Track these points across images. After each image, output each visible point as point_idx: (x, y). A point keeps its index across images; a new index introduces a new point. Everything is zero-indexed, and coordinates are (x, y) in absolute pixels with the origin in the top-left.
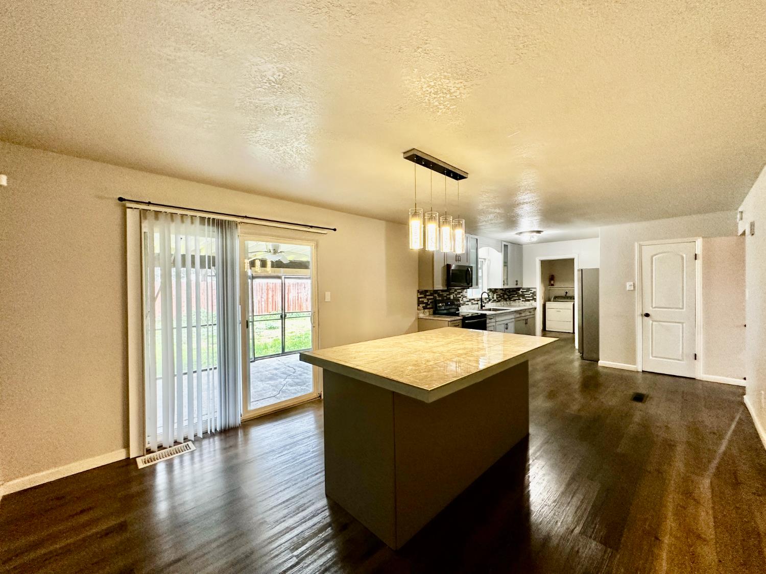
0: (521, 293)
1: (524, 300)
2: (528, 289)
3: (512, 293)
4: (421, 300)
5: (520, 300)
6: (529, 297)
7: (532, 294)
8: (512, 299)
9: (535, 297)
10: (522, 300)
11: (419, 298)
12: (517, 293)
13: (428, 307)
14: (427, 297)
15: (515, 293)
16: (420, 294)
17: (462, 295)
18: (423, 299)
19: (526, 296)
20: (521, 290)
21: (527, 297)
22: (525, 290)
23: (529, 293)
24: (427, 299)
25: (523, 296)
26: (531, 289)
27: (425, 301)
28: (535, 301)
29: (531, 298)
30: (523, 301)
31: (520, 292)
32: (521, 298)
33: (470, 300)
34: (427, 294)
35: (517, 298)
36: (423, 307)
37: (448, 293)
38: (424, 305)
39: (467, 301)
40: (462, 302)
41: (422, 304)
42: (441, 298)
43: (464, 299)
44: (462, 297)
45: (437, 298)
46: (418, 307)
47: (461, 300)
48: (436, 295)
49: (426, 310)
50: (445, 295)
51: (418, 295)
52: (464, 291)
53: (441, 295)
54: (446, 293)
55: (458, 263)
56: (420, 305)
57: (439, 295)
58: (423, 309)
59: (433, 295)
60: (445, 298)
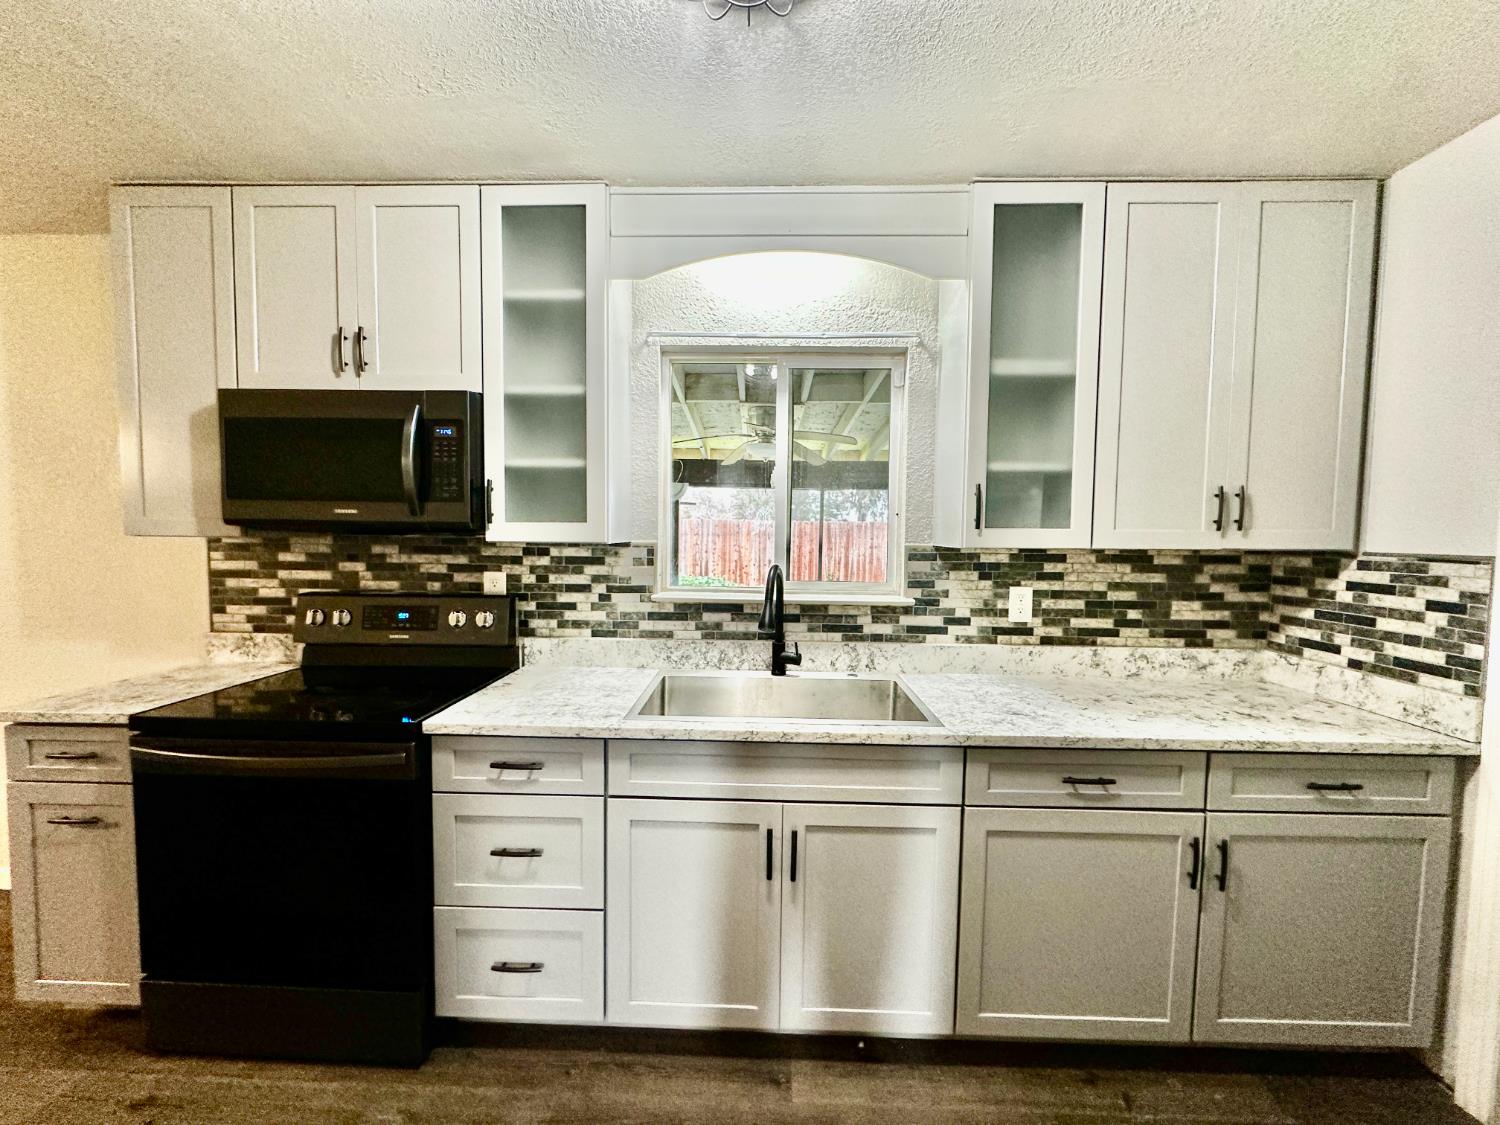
0: (1346, 597)
1: (1367, 656)
2: (1413, 571)
3: (1278, 591)
4: (231, 583)
5: (1337, 650)
6: (1412, 641)
7: (1441, 619)
8: (1281, 639)
9: (1473, 651)
10: (1350, 652)
11: (216, 577)
12: (1315, 594)
13: (287, 620)
14: (283, 574)
15: (1301, 592)
16: (229, 558)
17: (596, 579)
18: (248, 583)
19: (1384, 624)
20: (1351, 573)
21: (1390, 636)
22: (1383, 578)
23: (1415, 604)
24: (283, 584)
25: (1361, 623)
26: (1436, 570)
27: (263, 593)
28: (1473, 691)
29: (1437, 658)
30: (1355, 664)
31: (1338, 587)
32: (1342, 639)
35: (1315, 635)
36: (250, 619)
37: (463, 560)
38: (260, 610)
40: (600, 616)
41: (247, 603)
42: (393, 585)
43: (624, 603)
44: (601, 588)
45: (363, 583)
46: (217, 617)
47: (594, 607)
48: (360, 567)
49: (259, 637)
50: (434, 571)
51: (209, 559)
52: (622, 551)
53: (401, 566)
54: (448, 559)
55: (349, 382)
56: (230, 608)
57: (379, 567)
58: (249, 627)
59: (333, 567)
60: (436, 586)
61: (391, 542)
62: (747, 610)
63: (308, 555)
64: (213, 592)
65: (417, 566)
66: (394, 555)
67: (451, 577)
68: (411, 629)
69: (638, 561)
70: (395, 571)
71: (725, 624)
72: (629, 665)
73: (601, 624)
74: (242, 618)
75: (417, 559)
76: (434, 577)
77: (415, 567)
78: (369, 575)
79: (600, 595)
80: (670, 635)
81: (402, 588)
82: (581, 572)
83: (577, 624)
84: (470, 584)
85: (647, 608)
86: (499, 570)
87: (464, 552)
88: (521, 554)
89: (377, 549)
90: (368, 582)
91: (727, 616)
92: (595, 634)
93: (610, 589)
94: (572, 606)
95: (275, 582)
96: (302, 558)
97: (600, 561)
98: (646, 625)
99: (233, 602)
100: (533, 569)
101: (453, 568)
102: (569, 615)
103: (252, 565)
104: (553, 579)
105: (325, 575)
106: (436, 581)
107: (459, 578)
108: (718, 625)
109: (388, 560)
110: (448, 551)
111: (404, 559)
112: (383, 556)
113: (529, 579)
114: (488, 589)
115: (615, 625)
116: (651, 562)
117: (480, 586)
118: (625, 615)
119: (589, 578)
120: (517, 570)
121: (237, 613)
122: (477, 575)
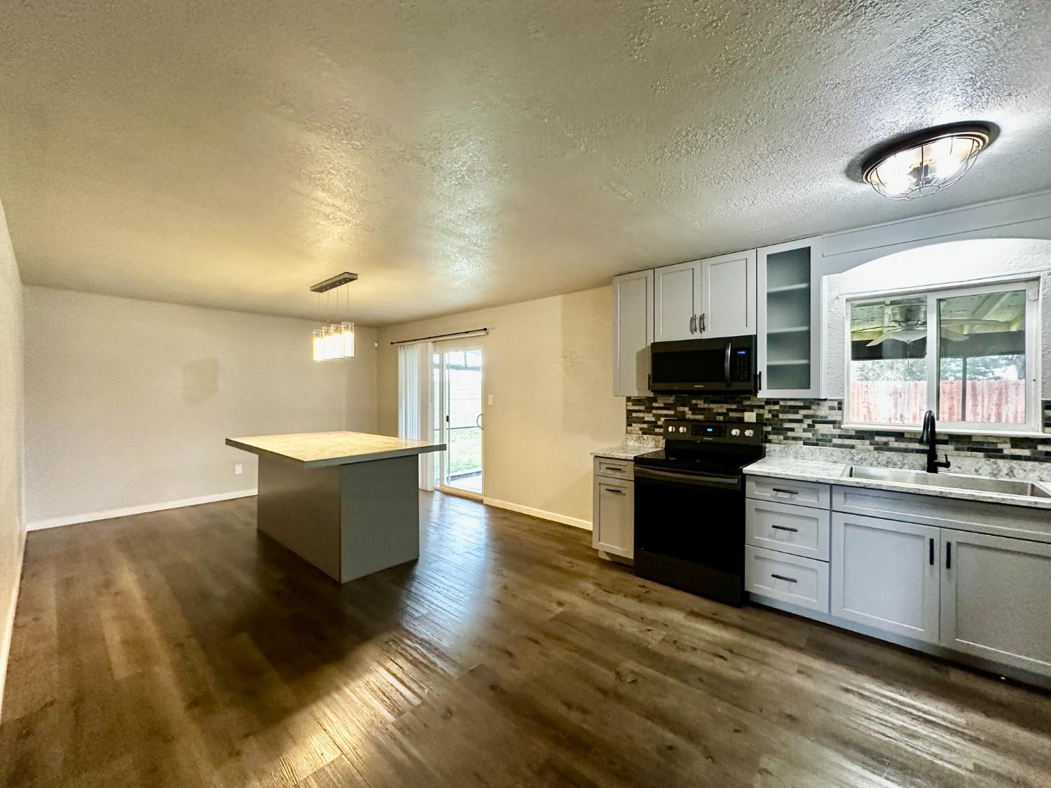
4: (634, 415)
11: (629, 412)
13: (657, 430)
14: (654, 411)
16: (634, 405)
17: (806, 417)
18: (641, 415)
24: (654, 415)
27: (646, 419)
33: (861, 435)
34: (655, 405)
36: (641, 429)
37: (734, 407)
38: (645, 426)
39: (840, 436)
40: (809, 435)
41: (640, 423)
42: (700, 417)
43: (823, 429)
44: (809, 421)
45: (687, 416)
46: (629, 428)
47: (805, 430)
48: (686, 409)
49: (645, 436)
50: (720, 411)
51: (627, 405)
52: (822, 403)
53: (704, 409)
54: (726, 406)
55: (697, 336)
56: (633, 425)
57: (694, 409)
58: (640, 432)
59: (675, 409)
60: (721, 418)
61: (700, 399)
62: (906, 436)
63: (664, 404)
64: (628, 418)
65: (712, 409)
66: (701, 404)
67: (728, 414)
68: (713, 435)
69: (832, 408)
70: (702, 411)
71: (890, 443)
72: (826, 461)
73: (809, 439)
74: (638, 429)
75: (712, 406)
76: (720, 414)
77: (710, 409)
78: (690, 412)
79: (808, 425)
80: (853, 447)
81: (705, 418)
82: (797, 413)
83: (795, 439)
84: (738, 417)
85: (837, 432)
86: (752, 411)
87: (735, 403)
88: (763, 404)
89: (694, 402)
90: (689, 415)
91: (892, 439)
92: (805, 444)
93: (814, 422)
94: (792, 430)
95: (651, 415)
96: (662, 405)
97: (809, 408)
98: (836, 441)
99: (635, 422)
100: (770, 411)
101: (729, 410)
102: (790, 434)
103: (643, 408)
104: (781, 416)
105: (672, 412)
106: (721, 415)
107: (732, 414)
108: (886, 443)
109: (699, 406)
110: (726, 402)
111: (706, 406)
112: (697, 404)
113: (769, 416)
114: (746, 420)
115: (817, 440)
116: (840, 409)
117: (742, 419)
118: (823, 435)
119: (802, 416)
120: (761, 411)
121: (636, 426)
122: (741, 413)
